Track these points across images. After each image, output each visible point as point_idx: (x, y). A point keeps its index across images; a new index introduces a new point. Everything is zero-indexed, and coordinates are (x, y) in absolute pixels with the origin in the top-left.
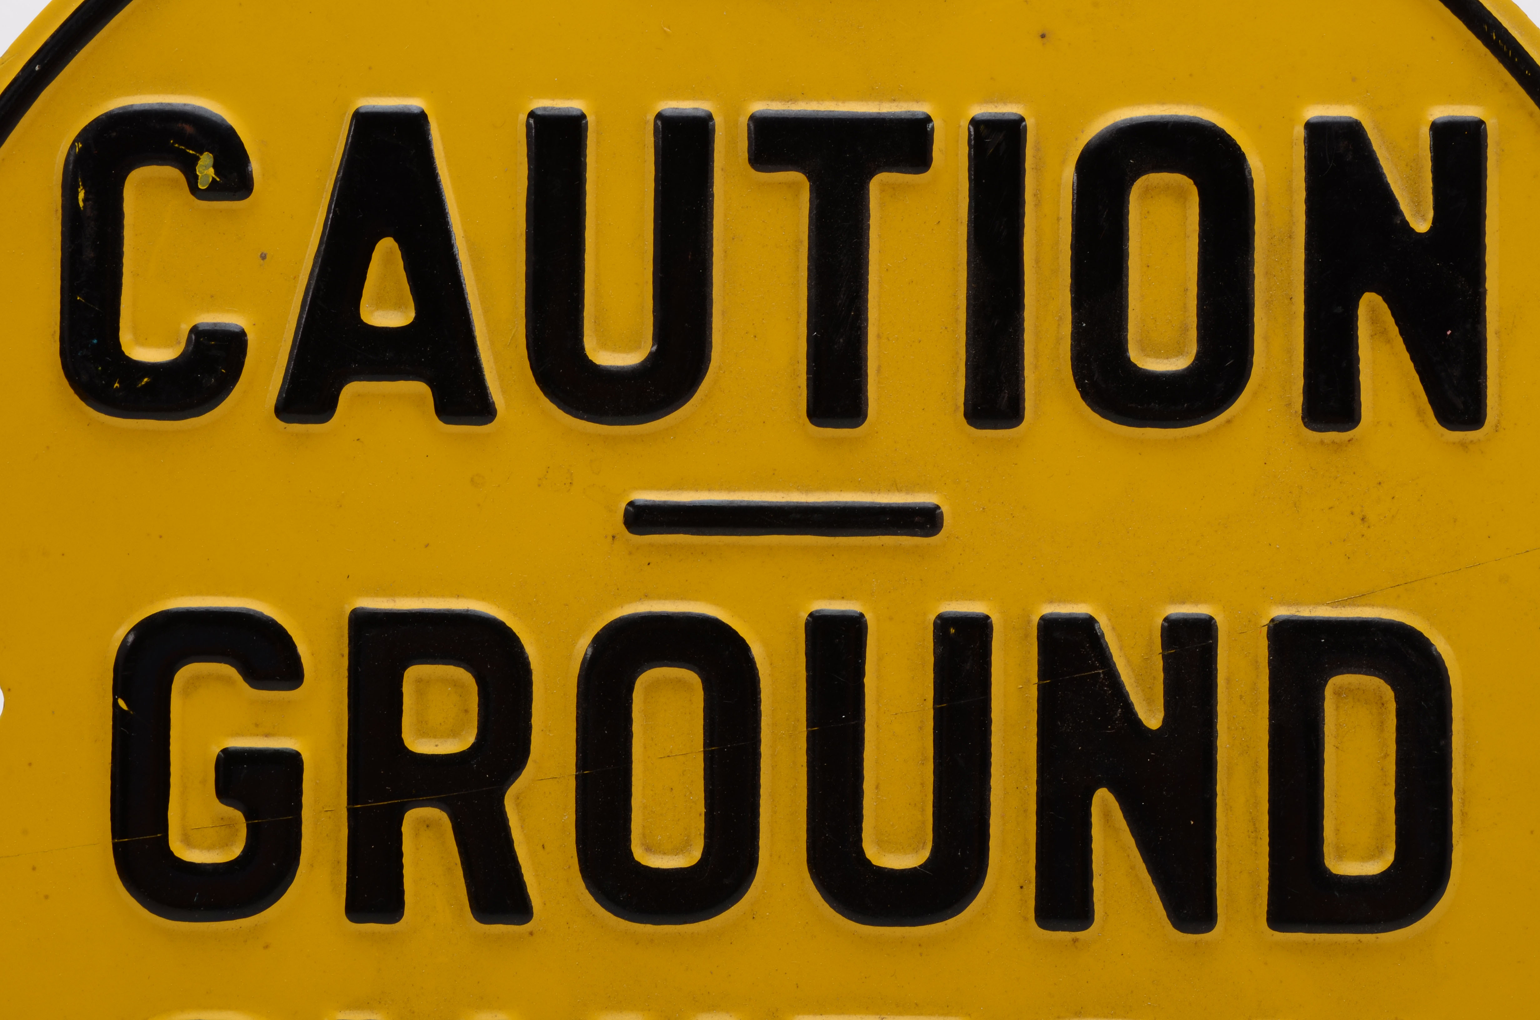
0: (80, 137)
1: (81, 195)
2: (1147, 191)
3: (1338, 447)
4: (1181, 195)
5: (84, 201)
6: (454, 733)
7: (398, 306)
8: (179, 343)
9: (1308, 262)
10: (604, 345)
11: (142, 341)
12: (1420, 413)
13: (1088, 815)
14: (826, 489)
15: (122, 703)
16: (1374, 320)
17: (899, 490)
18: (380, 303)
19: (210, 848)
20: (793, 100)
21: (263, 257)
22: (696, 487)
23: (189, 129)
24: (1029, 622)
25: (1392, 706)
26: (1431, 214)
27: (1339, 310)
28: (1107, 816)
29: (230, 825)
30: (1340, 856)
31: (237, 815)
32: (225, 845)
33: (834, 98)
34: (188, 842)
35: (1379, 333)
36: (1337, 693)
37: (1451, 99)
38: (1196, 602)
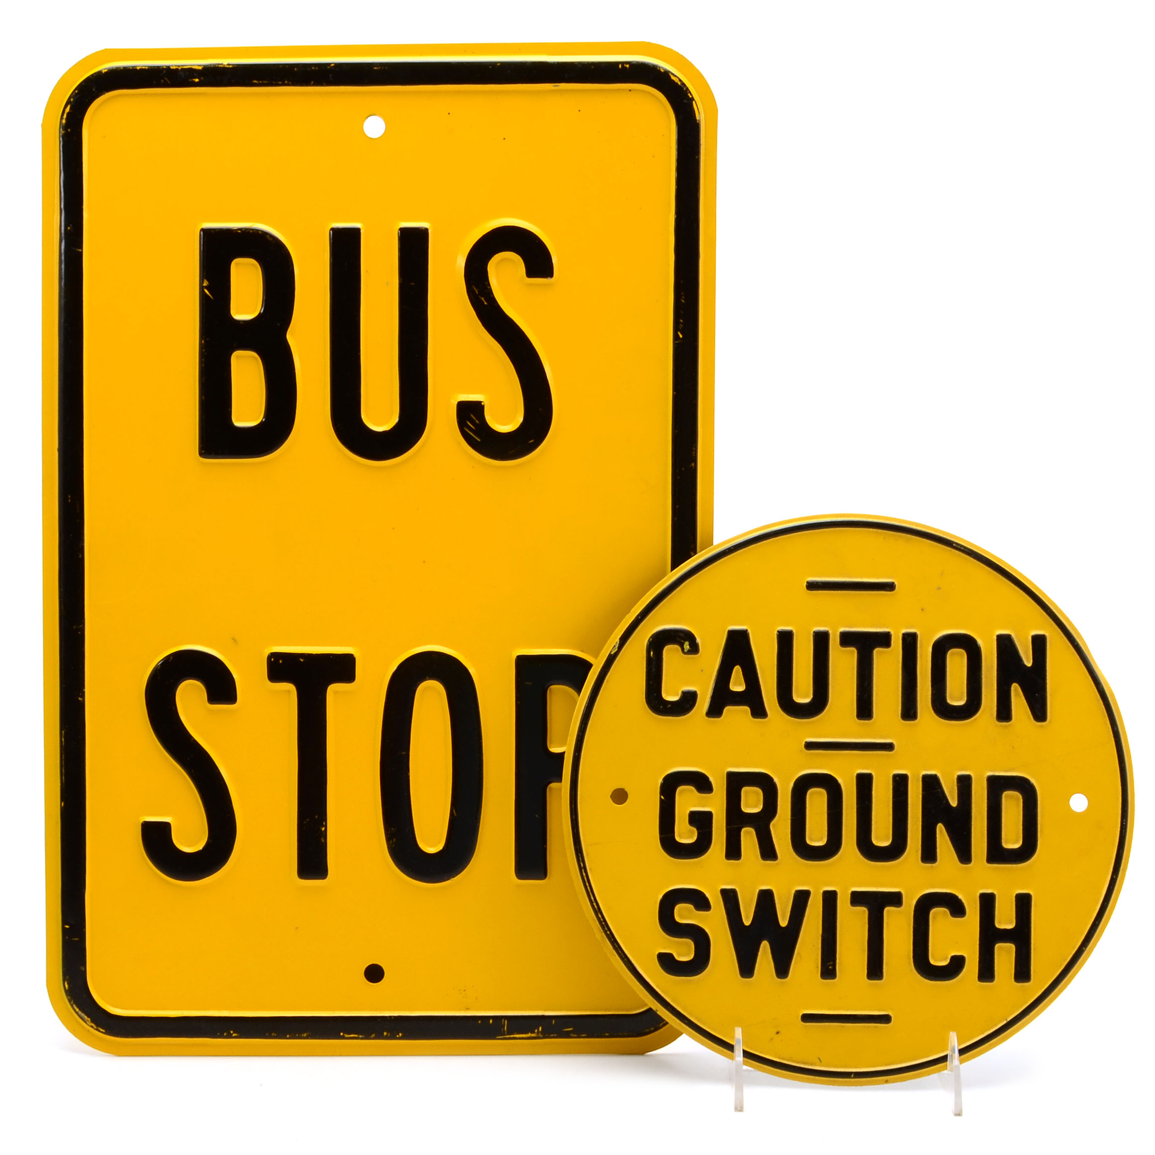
0: (651, 637)
1: (652, 653)
2: (952, 654)
3: (1006, 727)
4: (962, 655)
5: (653, 655)
6: (756, 806)
7: (740, 685)
8: (678, 695)
9: (997, 674)
10: (798, 696)
11: (668, 694)
12: (1029, 717)
13: (936, 831)
14: (862, 738)
15: (662, 797)
16: (1016, 690)
17: (882, 738)
18: (735, 684)
19: (686, 838)
20: (852, 627)
21: (702, 671)
22: (825, 737)
23: (682, 635)
24: (919, 775)
25: (1021, 800)
26: (1032, 661)
27: (1006, 688)
28: (941, 831)
29: (692, 832)
30: (1007, 843)
31: (695, 830)
32: (691, 837)
33: (864, 627)
34: (680, 837)
35: (1017, 695)
36: (1006, 796)
37: (1037, 629)
38: (967, 770)
